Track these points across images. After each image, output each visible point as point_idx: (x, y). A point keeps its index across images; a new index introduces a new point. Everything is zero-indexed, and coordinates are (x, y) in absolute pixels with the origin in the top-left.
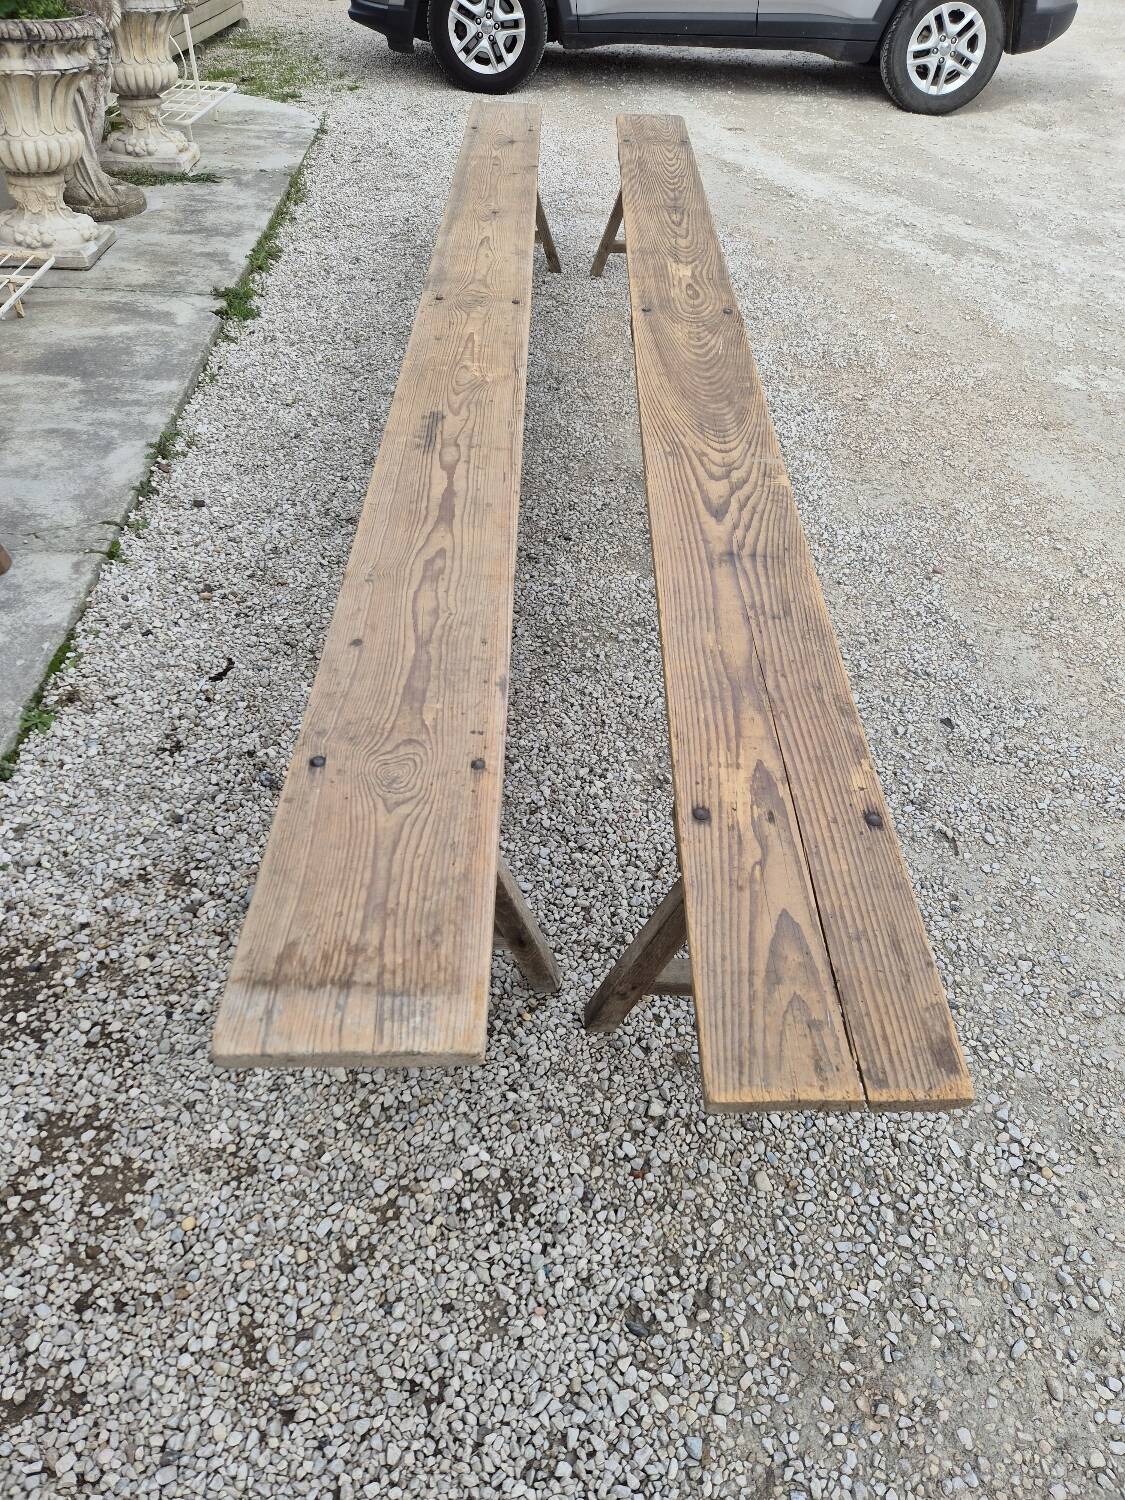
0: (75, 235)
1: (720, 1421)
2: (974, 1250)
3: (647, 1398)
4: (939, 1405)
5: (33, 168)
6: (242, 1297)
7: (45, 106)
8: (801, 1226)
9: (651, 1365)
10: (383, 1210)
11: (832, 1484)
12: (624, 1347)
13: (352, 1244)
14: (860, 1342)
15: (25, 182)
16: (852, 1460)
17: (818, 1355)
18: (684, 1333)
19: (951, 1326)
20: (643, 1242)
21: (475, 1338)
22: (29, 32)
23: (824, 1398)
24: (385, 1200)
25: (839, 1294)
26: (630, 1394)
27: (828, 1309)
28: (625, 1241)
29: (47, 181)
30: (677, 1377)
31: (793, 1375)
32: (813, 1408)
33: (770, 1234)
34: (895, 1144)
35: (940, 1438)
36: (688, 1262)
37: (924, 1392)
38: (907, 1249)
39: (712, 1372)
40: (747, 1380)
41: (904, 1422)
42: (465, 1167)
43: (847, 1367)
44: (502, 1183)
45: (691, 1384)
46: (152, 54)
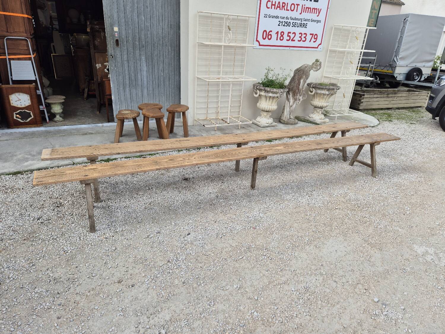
0: (265, 122)
5: (264, 110)
7: (268, 100)
15: (263, 112)
22: (265, 89)
29: (265, 112)
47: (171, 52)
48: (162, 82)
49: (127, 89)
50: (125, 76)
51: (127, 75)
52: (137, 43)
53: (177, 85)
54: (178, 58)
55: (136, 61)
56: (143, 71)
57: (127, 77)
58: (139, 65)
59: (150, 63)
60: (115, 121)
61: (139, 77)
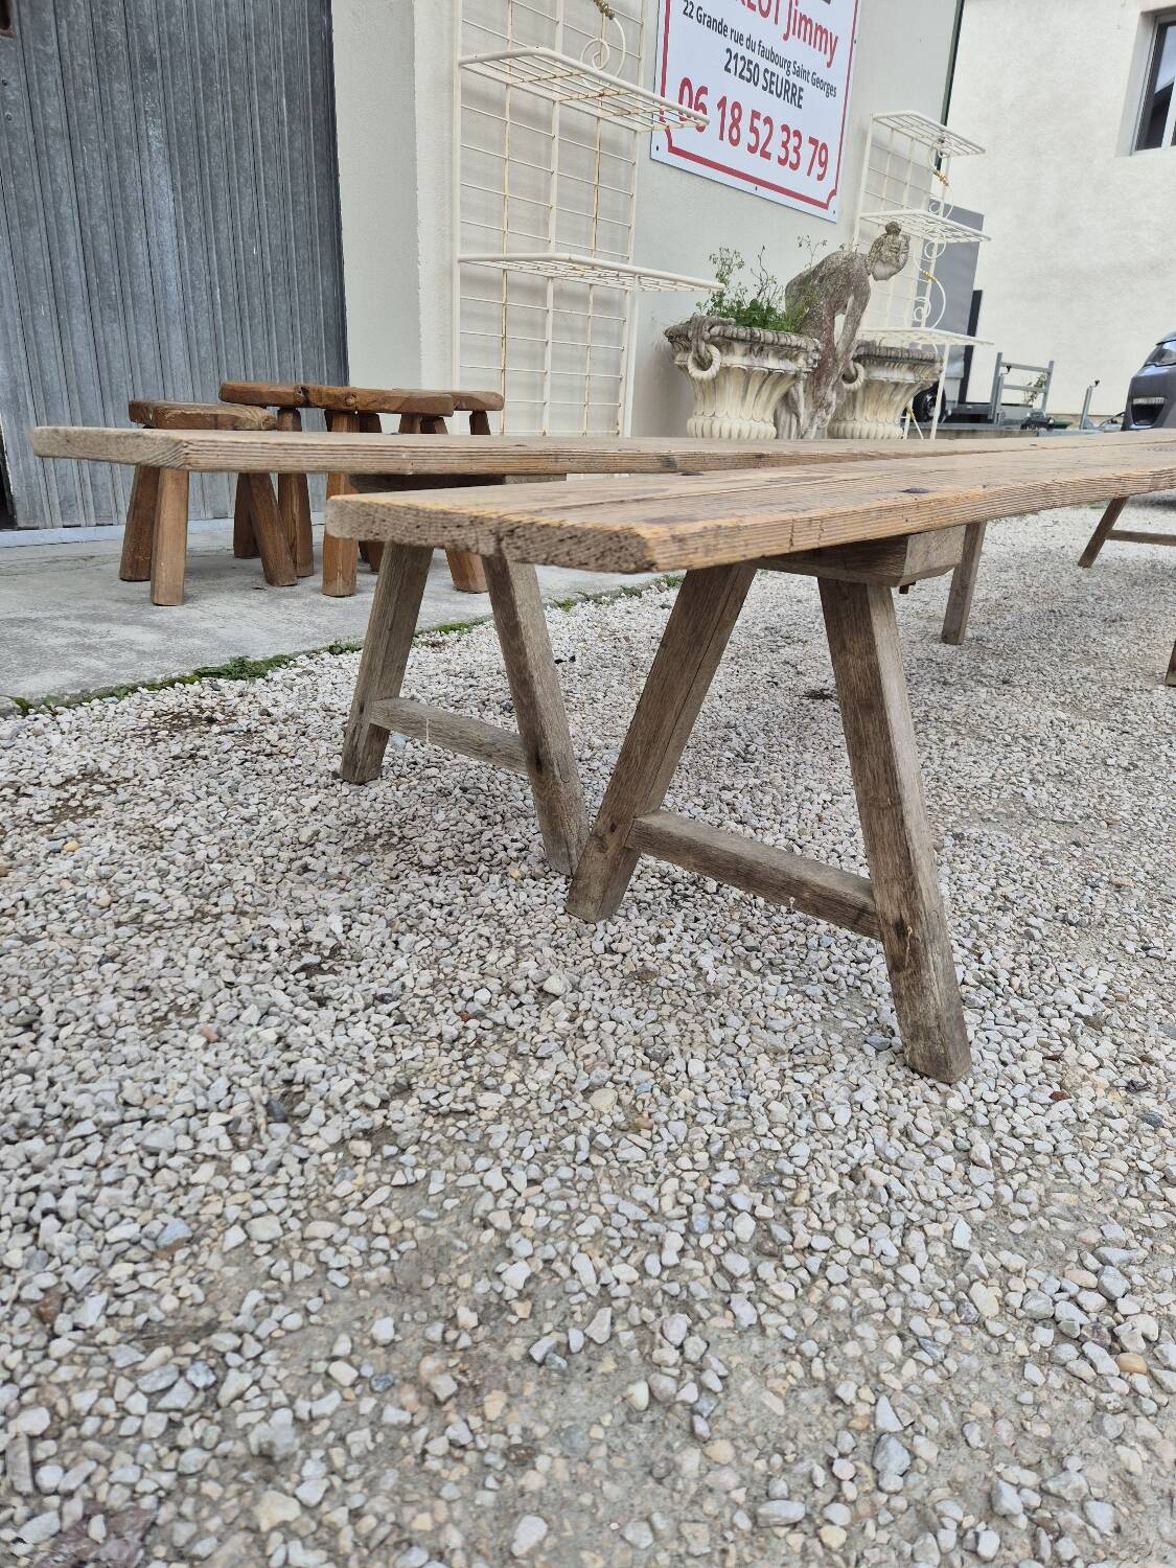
1: (235, 1236)
2: (852, 1349)
3: (194, 1162)
4: (542, 1462)
6: (30, 894)
8: (596, 1159)
9: (243, 1140)
10: (205, 915)
11: (263, 1402)
12: (239, 1110)
13: (149, 918)
14: (522, 1309)
16: (329, 1404)
17: (444, 1278)
18: (316, 1144)
19: (690, 1393)
20: (389, 1058)
21: (133, 1020)
23: (390, 1322)
24: (216, 910)
25: (561, 1246)
26: (185, 1143)
27: (524, 1248)
28: (373, 1045)
30: (253, 1170)
31: (385, 1270)
32: (361, 1319)
33: (545, 1140)
34: (855, 1175)
35: (486, 1498)
36: (414, 1101)
37: (540, 1431)
38: (732, 1278)
39: (294, 1193)
40: (321, 1229)
41: (459, 1432)
42: (310, 924)
43: (467, 1318)
44: (326, 953)
45: (257, 1185)
46: (882, 416)
47: (291, 130)
48: (256, 301)
49: (79, 321)
50: (61, 234)
51: (68, 227)
52: (120, 36)
53: (326, 324)
54: (323, 168)
55: (118, 147)
56: (159, 216)
57: (72, 241)
58: (131, 176)
59: (193, 177)
60: (21, 524)
61: (140, 249)
